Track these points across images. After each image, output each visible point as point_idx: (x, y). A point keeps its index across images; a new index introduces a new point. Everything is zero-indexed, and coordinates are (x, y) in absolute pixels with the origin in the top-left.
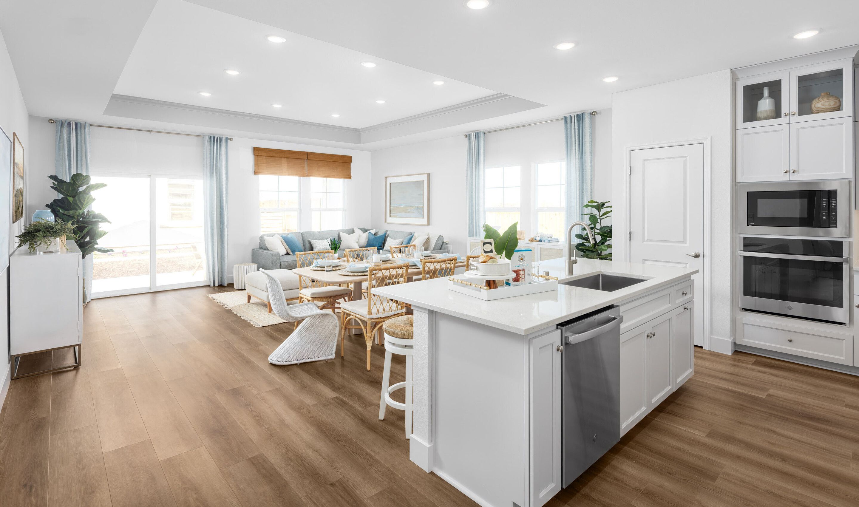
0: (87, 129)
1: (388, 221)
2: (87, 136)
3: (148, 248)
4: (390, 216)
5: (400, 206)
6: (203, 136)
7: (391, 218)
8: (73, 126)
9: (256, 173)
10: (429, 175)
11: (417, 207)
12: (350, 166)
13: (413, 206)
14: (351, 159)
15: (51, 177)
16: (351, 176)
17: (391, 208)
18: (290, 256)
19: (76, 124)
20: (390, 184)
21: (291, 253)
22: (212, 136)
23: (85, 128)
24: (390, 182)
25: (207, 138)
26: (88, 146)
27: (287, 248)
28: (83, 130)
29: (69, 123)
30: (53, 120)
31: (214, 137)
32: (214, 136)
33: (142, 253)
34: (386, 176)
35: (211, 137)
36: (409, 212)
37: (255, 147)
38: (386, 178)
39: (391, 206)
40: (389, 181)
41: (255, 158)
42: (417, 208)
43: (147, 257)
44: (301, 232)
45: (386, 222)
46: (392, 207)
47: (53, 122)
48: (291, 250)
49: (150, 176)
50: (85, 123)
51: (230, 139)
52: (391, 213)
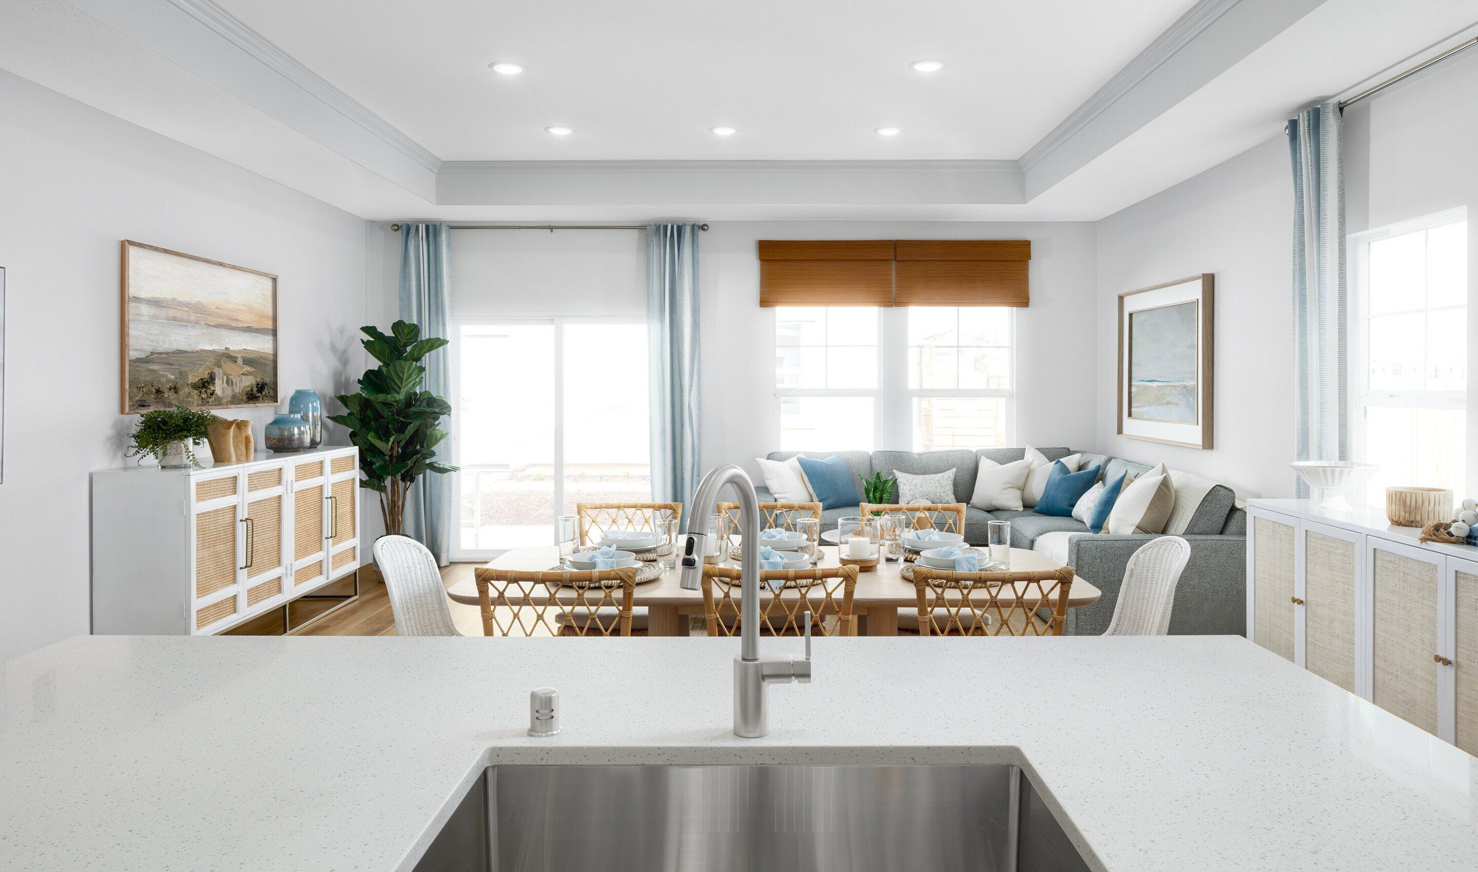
0: (444, 237)
1: (1125, 430)
2: (444, 249)
3: (552, 472)
4: (1130, 415)
6: (644, 228)
7: (1131, 420)
8: (423, 232)
9: (765, 302)
10: (1209, 282)
11: (1185, 387)
12: (1027, 269)
13: (1177, 384)
14: (1030, 248)
15: (366, 330)
16: (1028, 298)
19: (427, 229)
20: (1131, 315)
22: (662, 223)
23: (440, 234)
24: (1131, 310)
25: (651, 230)
26: (445, 267)
27: (811, 490)
28: (437, 239)
29: (417, 228)
30: (397, 226)
31: (666, 227)
32: (666, 224)
33: (540, 478)
34: (1121, 292)
35: (658, 227)
36: (1168, 403)
37: (761, 241)
38: (1121, 299)
39: (1133, 383)
40: (1130, 305)
41: (761, 265)
43: (549, 487)
44: (870, 453)
45: (1120, 431)
47: (398, 229)
48: (818, 496)
49: (553, 320)
50: (440, 223)
51: (704, 227)
52: (1133, 405)
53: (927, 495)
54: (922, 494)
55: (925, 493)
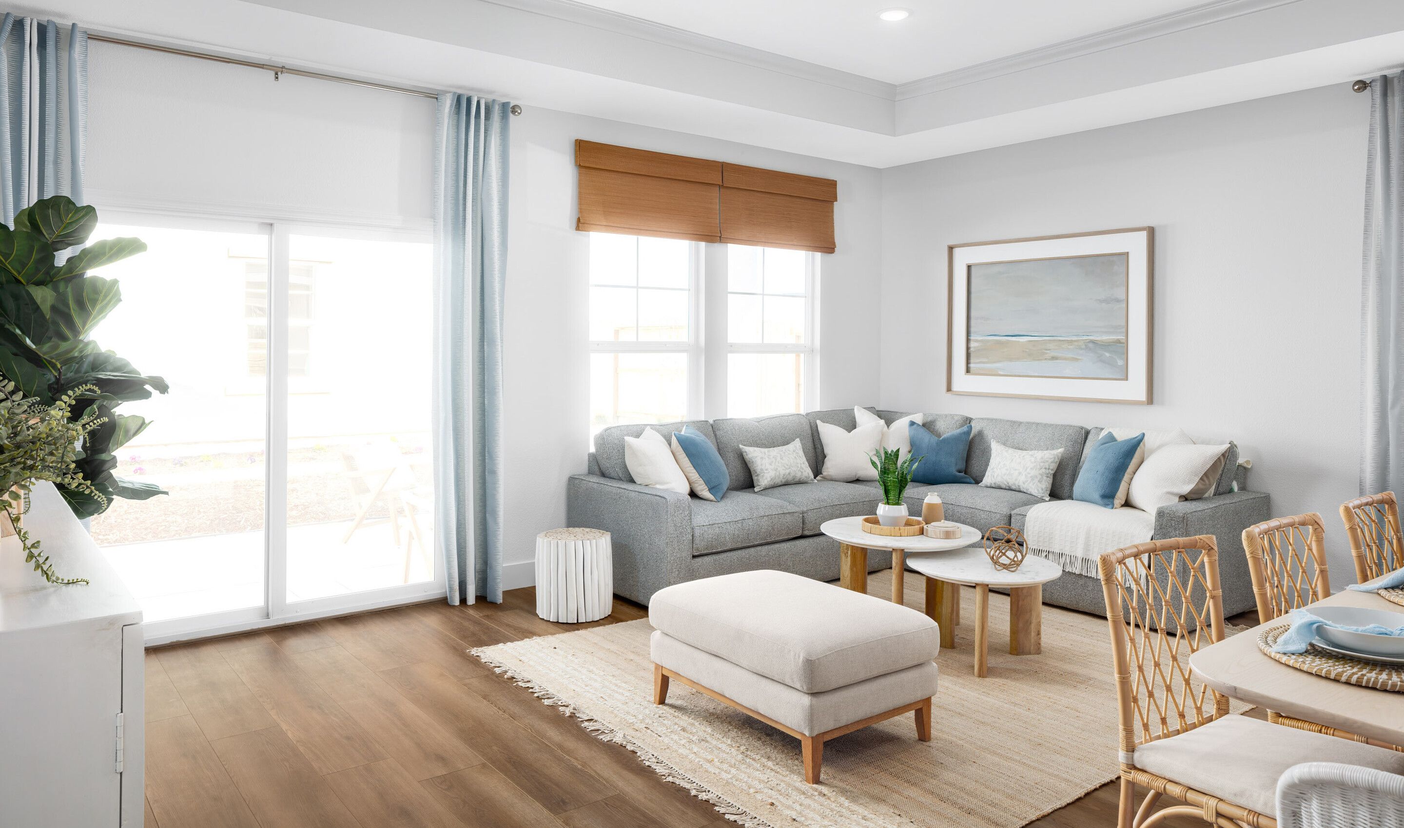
0: (78, 50)
1: (956, 387)
2: (78, 77)
4: (968, 371)
5: (1014, 339)
6: (434, 96)
7: (973, 376)
8: (31, 35)
9: (580, 224)
10: (1151, 232)
11: (1096, 342)
12: (832, 211)
13: (1074, 338)
14: (836, 188)
16: (834, 244)
17: (973, 345)
18: (701, 501)
19: (42, 30)
20: (969, 267)
21: (705, 493)
22: (466, 93)
23: (71, 45)
24: (970, 262)
25: (448, 103)
26: (80, 108)
27: (694, 475)
28: (64, 55)
29: (19, 24)
31: (469, 100)
32: (469, 94)
34: (951, 243)
35: (459, 98)
36: (1054, 358)
37: (581, 141)
38: (951, 249)
39: (972, 338)
40: (962, 258)
41: (580, 174)
42: (1091, 345)
44: (711, 421)
45: (949, 389)
46: (976, 341)
48: (707, 483)
50: (74, 25)
51: (515, 110)
52: (972, 360)
53: (789, 468)
54: (785, 467)
55: (787, 465)
